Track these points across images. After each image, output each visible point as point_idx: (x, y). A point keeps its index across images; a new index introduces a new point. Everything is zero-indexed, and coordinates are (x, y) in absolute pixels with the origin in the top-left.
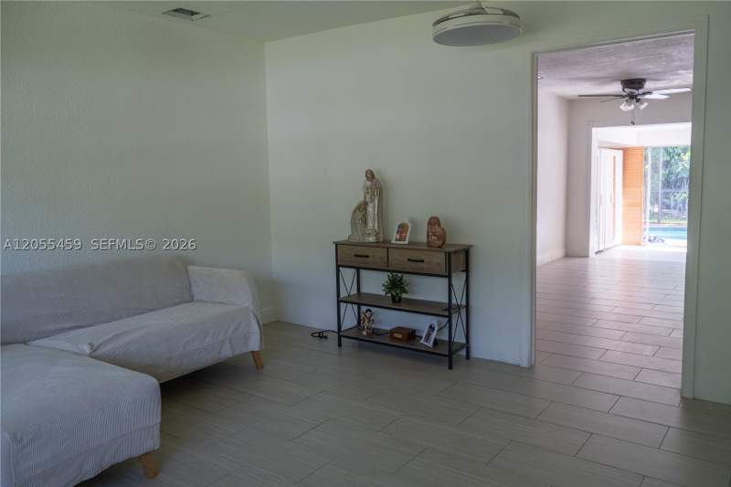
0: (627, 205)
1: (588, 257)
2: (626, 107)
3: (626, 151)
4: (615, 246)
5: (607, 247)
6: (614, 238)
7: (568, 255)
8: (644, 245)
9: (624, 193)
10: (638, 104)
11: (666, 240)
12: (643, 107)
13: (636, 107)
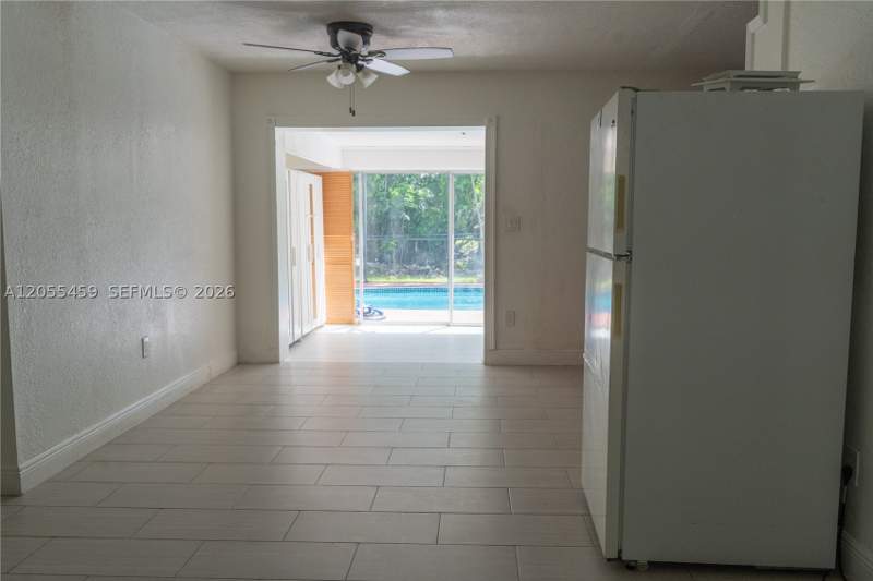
0: (332, 263)
1: (278, 362)
2: (339, 80)
3: (328, 178)
4: (316, 329)
5: (305, 332)
6: (315, 317)
7: (243, 362)
8: (359, 323)
9: (327, 242)
10: (360, 75)
11: (385, 311)
12: (369, 81)
13: (357, 80)
